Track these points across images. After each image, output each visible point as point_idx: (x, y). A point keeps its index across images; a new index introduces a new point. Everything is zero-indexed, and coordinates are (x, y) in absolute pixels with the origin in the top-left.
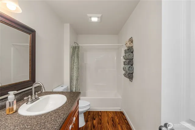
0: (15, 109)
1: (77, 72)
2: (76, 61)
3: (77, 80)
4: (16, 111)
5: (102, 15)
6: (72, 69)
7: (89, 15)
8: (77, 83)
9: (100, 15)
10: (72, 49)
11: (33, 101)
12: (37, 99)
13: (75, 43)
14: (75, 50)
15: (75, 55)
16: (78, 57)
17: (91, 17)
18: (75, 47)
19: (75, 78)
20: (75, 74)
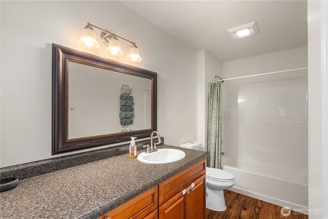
0: (135, 154)
1: (218, 124)
2: (215, 105)
3: (217, 136)
4: (136, 157)
5: (256, 22)
6: (209, 120)
7: (231, 30)
8: (217, 142)
9: (252, 23)
10: (210, 88)
11: (150, 151)
12: (154, 150)
13: (216, 77)
14: (214, 89)
15: (214, 97)
16: (219, 100)
17: (235, 32)
18: (215, 84)
19: (213, 133)
20: (214, 128)
